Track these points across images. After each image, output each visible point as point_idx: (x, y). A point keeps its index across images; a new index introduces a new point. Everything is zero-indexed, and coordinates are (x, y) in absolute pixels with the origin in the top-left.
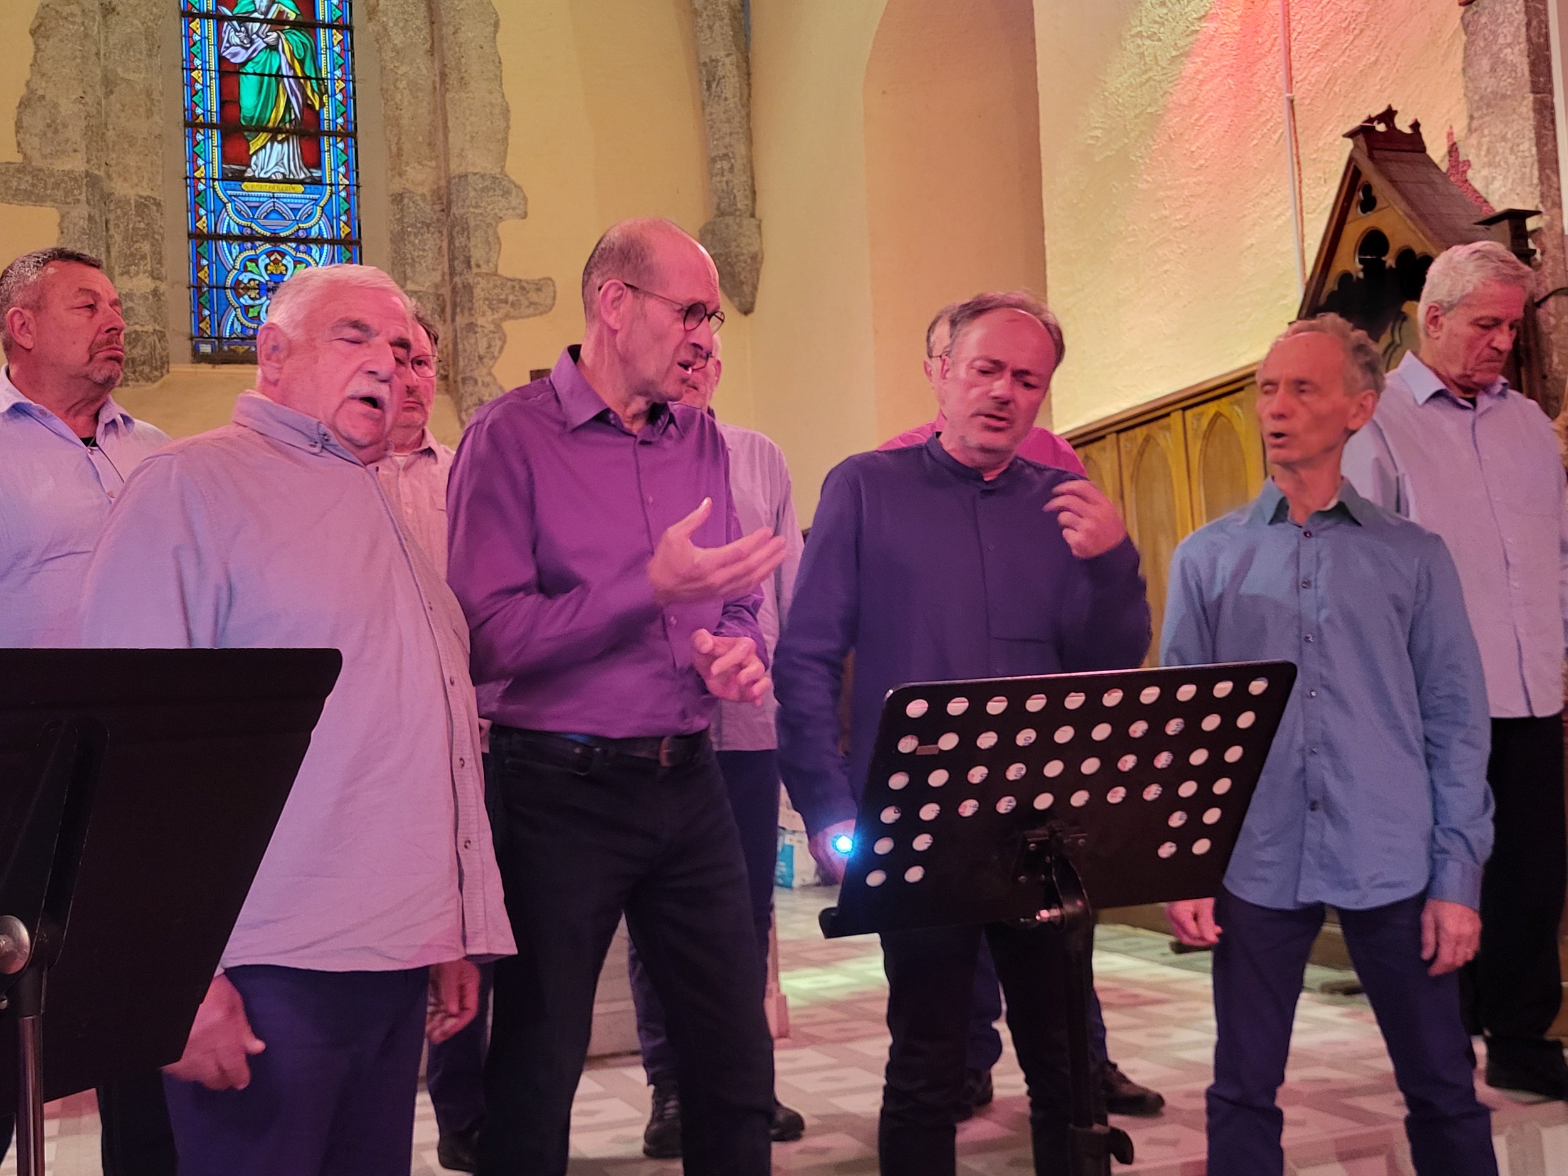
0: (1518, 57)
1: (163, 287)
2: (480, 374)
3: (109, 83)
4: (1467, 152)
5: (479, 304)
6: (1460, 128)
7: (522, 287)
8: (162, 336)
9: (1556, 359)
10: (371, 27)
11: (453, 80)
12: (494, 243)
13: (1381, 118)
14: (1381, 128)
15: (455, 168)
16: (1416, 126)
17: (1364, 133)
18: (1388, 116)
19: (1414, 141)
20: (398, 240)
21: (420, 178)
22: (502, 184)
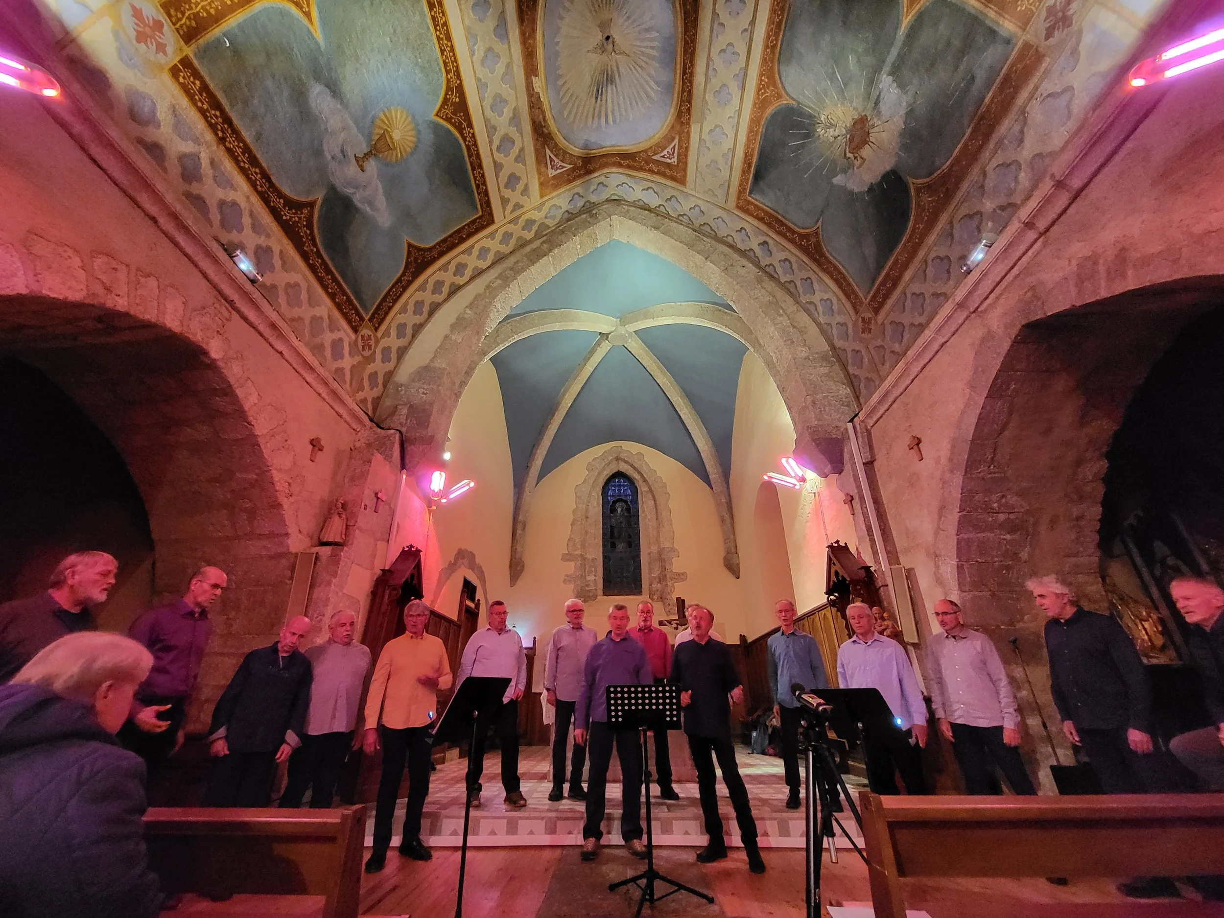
0: (864, 527)
1: (597, 578)
2: (669, 597)
3: (586, 533)
4: (860, 550)
5: (668, 579)
6: (857, 544)
7: (679, 574)
8: (596, 589)
9: (885, 603)
10: (643, 515)
11: (661, 525)
12: (671, 564)
13: (835, 543)
14: (836, 545)
15: (662, 546)
16: (846, 544)
17: (831, 547)
18: (837, 542)
19: (846, 547)
20: (650, 563)
21: (654, 549)
22: (673, 550)
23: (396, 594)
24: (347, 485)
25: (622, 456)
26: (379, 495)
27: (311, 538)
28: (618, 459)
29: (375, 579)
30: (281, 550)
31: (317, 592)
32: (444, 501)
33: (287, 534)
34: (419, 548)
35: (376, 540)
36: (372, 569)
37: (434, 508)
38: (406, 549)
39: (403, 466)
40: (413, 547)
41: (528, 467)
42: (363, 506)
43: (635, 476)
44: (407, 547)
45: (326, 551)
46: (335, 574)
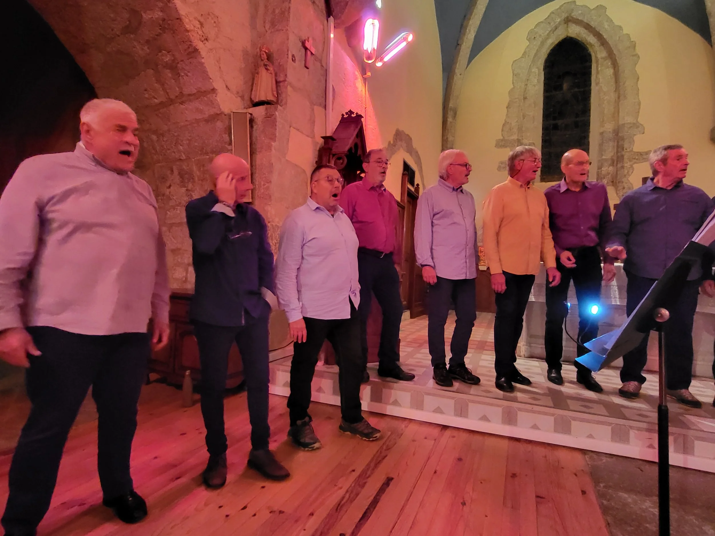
2: (624, 180)
3: (524, 117)
5: (626, 160)
7: (641, 154)
10: (597, 88)
11: (621, 98)
12: (632, 142)
15: (621, 122)
20: (601, 145)
21: (609, 127)
22: (636, 125)
23: (342, 164)
24: (269, 32)
25: (575, 14)
26: (307, 45)
27: (242, 97)
28: (568, 20)
29: (318, 149)
30: (213, 111)
31: (259, 158)
32: (379, 64)
33: (214, 90)
34: (359, 113)
35: (312, 104)
36: (313, 137)
37: (369, 74)
38: (346, 116)
39: (329, 12)
40: (353, 113)
41: (458, 45)
42: (290, 57)
43: (590, 39)
44: (347, 113)
45: (259, 112)
46: (273, 138)
